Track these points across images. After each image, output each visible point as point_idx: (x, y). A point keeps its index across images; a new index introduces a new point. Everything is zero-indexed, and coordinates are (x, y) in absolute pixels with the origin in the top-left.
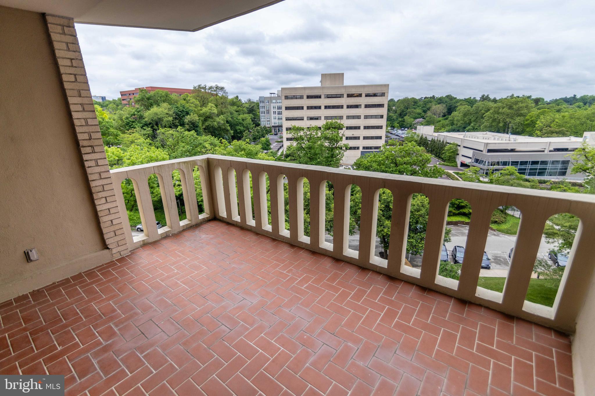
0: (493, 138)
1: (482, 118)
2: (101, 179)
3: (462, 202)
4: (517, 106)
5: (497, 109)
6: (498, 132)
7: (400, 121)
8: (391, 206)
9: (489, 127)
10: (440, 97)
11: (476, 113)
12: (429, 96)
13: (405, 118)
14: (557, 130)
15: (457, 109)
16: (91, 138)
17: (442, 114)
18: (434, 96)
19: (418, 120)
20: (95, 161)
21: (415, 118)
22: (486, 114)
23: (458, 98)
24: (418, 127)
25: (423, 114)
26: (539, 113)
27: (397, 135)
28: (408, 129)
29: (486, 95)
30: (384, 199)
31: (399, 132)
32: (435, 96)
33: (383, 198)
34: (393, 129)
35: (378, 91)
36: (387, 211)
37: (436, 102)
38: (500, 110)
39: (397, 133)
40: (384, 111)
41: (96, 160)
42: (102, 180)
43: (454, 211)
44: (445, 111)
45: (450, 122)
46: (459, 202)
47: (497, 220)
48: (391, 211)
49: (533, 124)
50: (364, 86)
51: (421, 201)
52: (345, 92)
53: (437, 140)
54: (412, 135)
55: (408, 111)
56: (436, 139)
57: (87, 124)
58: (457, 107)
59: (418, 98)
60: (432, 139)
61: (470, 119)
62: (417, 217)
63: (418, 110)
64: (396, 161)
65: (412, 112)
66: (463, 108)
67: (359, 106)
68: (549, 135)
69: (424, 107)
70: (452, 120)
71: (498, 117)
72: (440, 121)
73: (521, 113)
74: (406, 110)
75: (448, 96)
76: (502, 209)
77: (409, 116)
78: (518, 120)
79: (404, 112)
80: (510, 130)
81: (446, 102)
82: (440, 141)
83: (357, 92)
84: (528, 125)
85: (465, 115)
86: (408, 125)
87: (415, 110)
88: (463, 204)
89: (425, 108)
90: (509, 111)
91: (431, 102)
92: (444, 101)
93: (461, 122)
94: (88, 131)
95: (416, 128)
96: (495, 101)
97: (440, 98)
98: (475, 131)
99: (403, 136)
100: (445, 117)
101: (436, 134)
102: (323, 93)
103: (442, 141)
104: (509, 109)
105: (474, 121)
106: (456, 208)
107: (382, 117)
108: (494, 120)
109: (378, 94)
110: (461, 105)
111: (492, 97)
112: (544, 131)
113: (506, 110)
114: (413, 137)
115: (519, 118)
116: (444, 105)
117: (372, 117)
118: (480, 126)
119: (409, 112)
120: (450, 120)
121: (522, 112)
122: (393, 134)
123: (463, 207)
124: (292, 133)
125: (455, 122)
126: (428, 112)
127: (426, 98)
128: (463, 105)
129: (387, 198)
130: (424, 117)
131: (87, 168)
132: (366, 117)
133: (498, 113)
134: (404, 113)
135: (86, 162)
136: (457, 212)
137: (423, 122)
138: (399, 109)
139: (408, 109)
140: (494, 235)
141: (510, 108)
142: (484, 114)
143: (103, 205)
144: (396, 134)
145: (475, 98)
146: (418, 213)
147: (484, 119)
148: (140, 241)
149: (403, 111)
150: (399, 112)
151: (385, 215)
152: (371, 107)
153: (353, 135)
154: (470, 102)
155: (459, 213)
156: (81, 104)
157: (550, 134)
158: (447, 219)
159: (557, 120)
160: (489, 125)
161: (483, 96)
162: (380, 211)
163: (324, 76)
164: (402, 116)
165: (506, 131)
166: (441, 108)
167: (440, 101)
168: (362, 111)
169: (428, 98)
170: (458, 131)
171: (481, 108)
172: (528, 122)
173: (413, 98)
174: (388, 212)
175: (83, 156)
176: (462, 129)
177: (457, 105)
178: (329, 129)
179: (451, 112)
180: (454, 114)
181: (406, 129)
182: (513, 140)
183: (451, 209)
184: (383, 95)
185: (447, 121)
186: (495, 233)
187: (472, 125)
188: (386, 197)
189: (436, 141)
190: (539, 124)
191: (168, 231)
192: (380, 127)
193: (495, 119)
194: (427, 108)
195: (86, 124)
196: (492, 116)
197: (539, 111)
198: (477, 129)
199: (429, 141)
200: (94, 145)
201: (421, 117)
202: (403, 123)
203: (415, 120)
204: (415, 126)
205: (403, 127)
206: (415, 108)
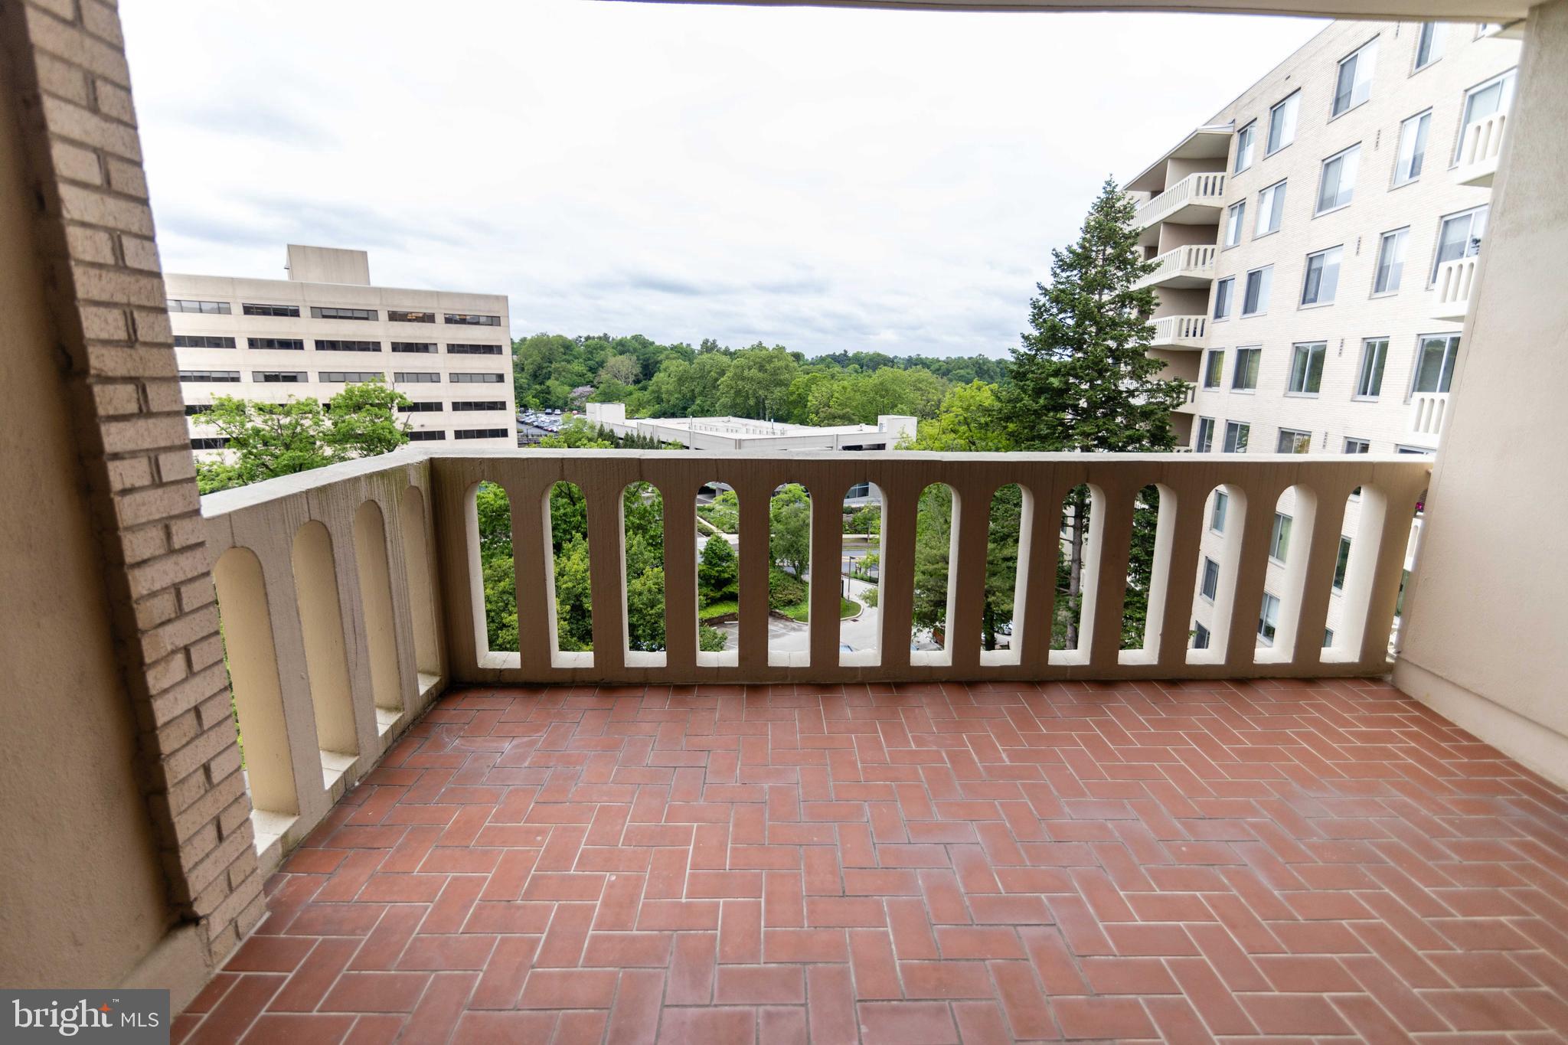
0: (744, 430)
1: (715, 387)
2: (171, 551)
3: (723, 572)
4: (772, 365)
5: (738, 371)
6: (749, 417)
7: (540, 392)
8: (588, 605)
9: (731, 407)
10: (619, 338)
11: (702, 377)
12: (596, 335)
13: (549, 383)
14: (840, 413)
15: (662, 367)
16: (137, 340)
17: (632, 378)
18: (605, 335)
19: (581, 389)
20: (149, 458)
21: (574, 385)
22: (722, 379)
23: (657, 343)
24: (589, 406)
25: (590, 374)
26: (808, 380)
27: (537, 427)
28: (563, 410)
29: (711, 340)
30: (567, 588)
31: (542, 419)
32: (609, 334)
33: (564, 586)
34: (525, 412)
35: (482, 310)
36: (578, 620)
37: (613, 348)
38: (746, 373)
39: (537, 421)
40: (504, 364)
41: (153, 457)
42: (174, 558)
43: (712, 594)
44: (637, 370)
45: (653, 395)
46: (717, 571)
47: (791, 597)
48: (590, 616)
49: (802, 401)
50: (438, 295)
51: (655, 580)
52: (381, 304)
53: (638, 436)
54: (577, 427)
55: (553, 366)
56: (635, 435)
57: (120, 262)
58: (660, 362)
59: (570, 336)
60: (627, 434)
61: (693, 390)
62: (653, 621)
63: (578, 367)
64: (569, 489)
65: (564, 371)
66: (676, 366)
67: (431, 348)
68: (831, 422)
69: (589, 359)
70: (657, 391)
71: (744, 388)
72: (631, 394)
73: (781, 380)
74: (548, 364)
75: (636, 338)
76: (795, 573)
77: (557, 379)
78: (778, 392)
79: (543, 368)
80: (767, 412)
81: (635, 350)
82: (645, 438)
83: (420, 307)
84: (795, 404)
85: (681, 380)
86: (560, 403)
87: (569, 366)
88: (726, 575)
89: (592, 362)
90: (760, 375)
91: (602, 348)
92: (631, 349)
93: (676, 396)
94: (123, 299)
95: (582, 410)
96: (727, 352)
97: (621, 341)
98: (706, 416)
99: (555, 429)
100: (640, 385)
101: (633, 423)
102: (305, 301)
103: (648, 437)
104: (760, 371)
105: (701, 393)
106: (713, 585)
107: (500, 378)
108: (738, 393)
109: (482, 320)
110: (667, 358)
111: (722, 345)
112: (822, 415)
113: (754, 372)
114: (580, 431)
115: (778, 389)
116: (634, 358)
117: (471, 378)
118: (713, 405)
119: (556, 370)
120: (653, 392)
121: (782, 377)
122: (527, 424)
123: (728, 582)
124: (220, 422)
125: (664, 396)
126: (600, 373)
127: (588, 338)
128: (671, 359)
129: (574, 587)
130: (592, 382)
131: (117, 499)
132: (456, 378)
133: (743, 379)
134: (544, 371)
135: (117, 463)
136: (718, 595)
137: (593, 396)
138: (530, 360)
139: (551, 362)
140: (794, 629)
141: (762, 368)
142: (717, 380)
143: (178, 689)
144: (536, 424)
145: (689, 345)
146: (653, 611)
147: (718, 390)
148: (274, 844)
149: (540, 368)
150: (529, 368)
151: (574, 632)
152: (466, 352)
153: (422, 426)
154: (683, 353)
155: (722, 596)
156: (95, 150)
157: (832, 420)
158: (699, 615)
159: (836, 395)
160: (729, 404)
161: (706, 342)
162: (562, 622)
163: (296, 252)
164: (540, 378)
165: (761, 415)
166: (627, 364)
167: (622, 347)
168: (440, 362)
169: (594, 338)
170: (673, 415)
171: (708, 367)
172: (794, 397)
173: (560, 336)
174: (581, 623)
175: (103, 429)
176: (679, 411)
177: (659, 358)
178: (358, 408)
179: (652, 375)
180: (659, 377)
181: (558, 411)
182: (779, 433)
183: (705, 590)
184: (494, 321)
185: (646, 393)
186: (794, 625)
187: (698, 402)
188: (570, 585)
189: (636, 439)
190: (812, 401)
191: (350, 768)
192: (501, 406)
193: (740, 390)
194: (597, 363)
195: (116, 259)
196: (733, 383)
197: (807, 377)
198: (708, 410)
199: (621, 439)
200: (147, 374)
201: (588, 383)
202: (547, 396)
203: (575, 390)
204: (577, 403)
205: (549, 407)
206: (568, 362)
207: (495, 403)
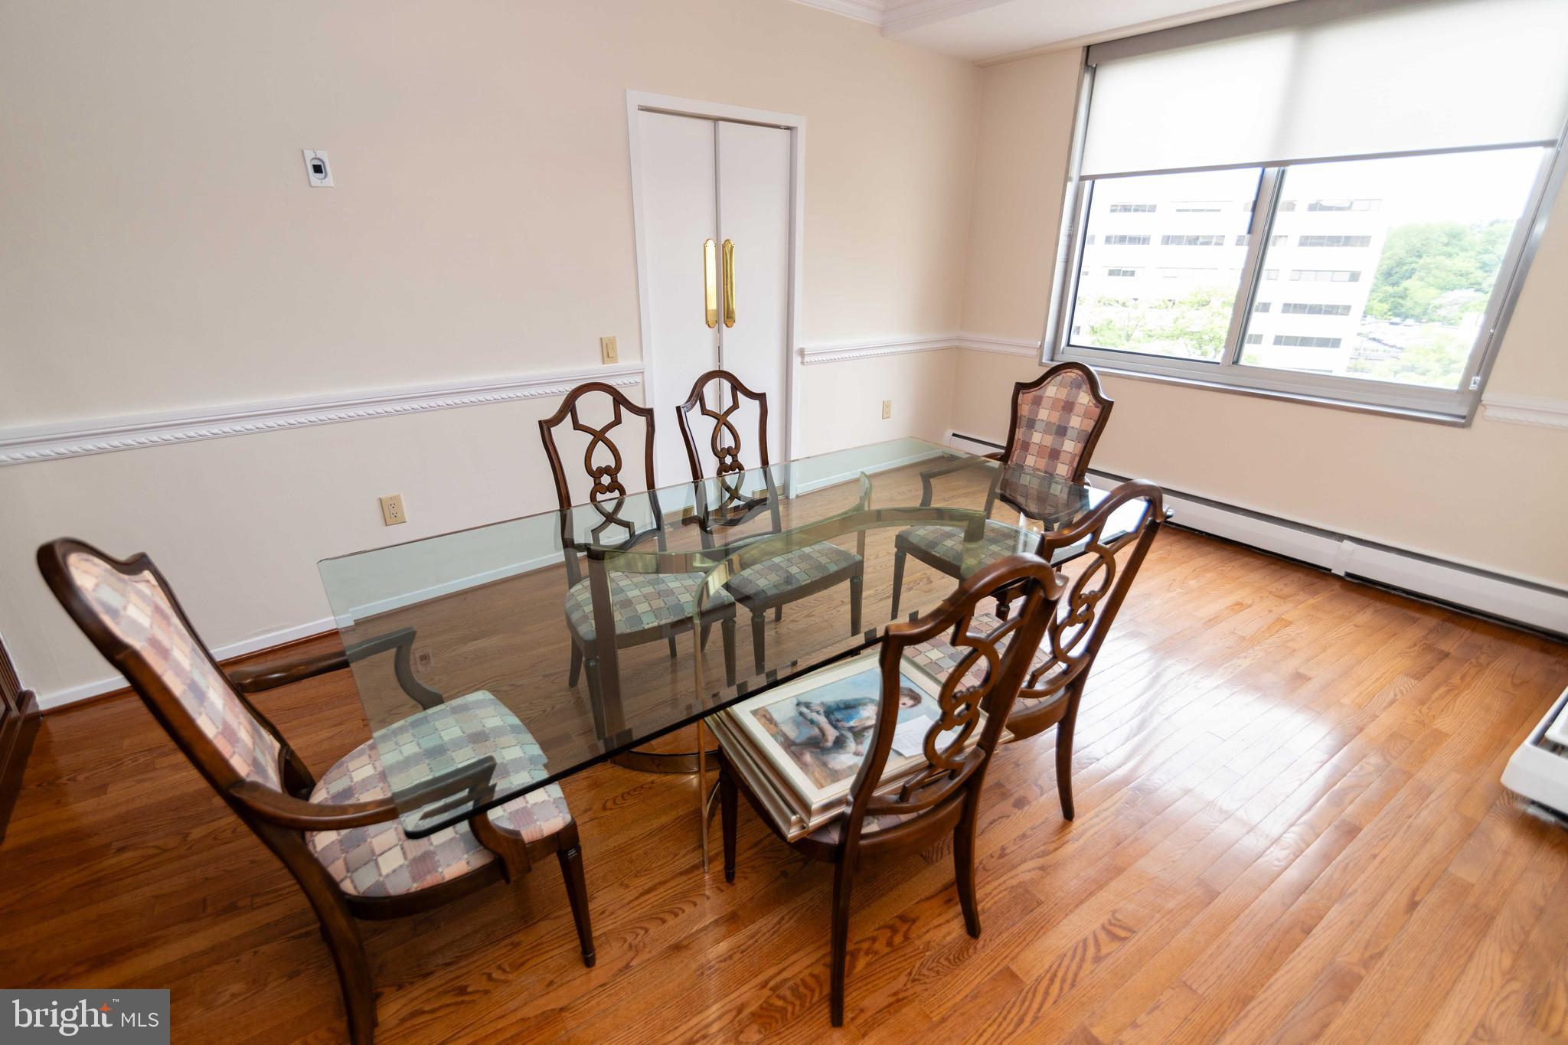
7: (1389, 296)
13: (1408, 284)
21: (1447, 288)
28: (1418, 321)
34: (1368, 321)
54: (1433, 344)
55: (1421, 262)
63: (1463, 263)
65: (1437, 268)
69: (1485, 252)
74: (1415, 259)
77: (1422, 279)
86: (1417, 310)
87: (1448, 262)
99: (1400, 345)
107: (1355, 277)
114: (1437, 350)
119: (1425, 267)
132: (1297, 275)
134: (1405, 268)
139: (1420, 257)
144: (1374, 335)
164: (1395, 278)
173: (1447, 224)
181: (1409, 322)
192: (1346, 310)
201: (1472, 285)
202: (1400, 301)
203: (1444, 295)
204: (1442, 312)
205: (1397, 315)
206: (1450, 255)
207: (1333, 307)
